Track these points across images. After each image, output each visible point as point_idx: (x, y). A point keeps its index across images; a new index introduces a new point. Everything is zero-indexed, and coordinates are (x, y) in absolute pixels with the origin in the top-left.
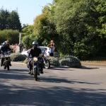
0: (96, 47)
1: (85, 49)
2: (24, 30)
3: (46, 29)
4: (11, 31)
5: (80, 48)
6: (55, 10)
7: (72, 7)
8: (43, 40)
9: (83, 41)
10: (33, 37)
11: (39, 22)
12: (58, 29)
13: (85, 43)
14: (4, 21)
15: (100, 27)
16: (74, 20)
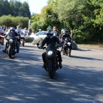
0: (90, 34)
1: (81, 35)
2: (32, 17)
3: (50, 18)
4: (22, 18)
5: (77, 34)
6: (59, 2)
9: (80, 28)
10: (40, 23)
11: (45, 12)
12: (60, 18)
15: (95, 18)
16: (74, 11)
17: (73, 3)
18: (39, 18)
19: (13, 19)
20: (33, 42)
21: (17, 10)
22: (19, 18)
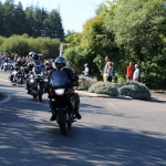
1: (158, 72)
2: (67, 39)
3: (100, 40)
4: (48, 39)
5: (149, 70)
6: (117, 11)
7: (141, 7)
8: (95, 56)
9: (155, 59)
10: (81, 50)
11: (91, 30)
12: (119, 40)
13: (159, 62)
16: (144, 28)
17: (143, 13)
18: (79, 41)
19: (31, 41)
21: (40, 25)
22: (42, 41)
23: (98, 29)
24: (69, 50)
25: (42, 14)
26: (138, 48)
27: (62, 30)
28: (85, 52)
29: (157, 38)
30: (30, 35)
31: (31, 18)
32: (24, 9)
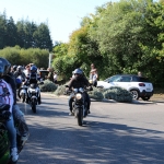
0: (153, 74)
2: (55, 49)
3: (85, 49)
4: (38, 50)
6: (99, 22)
7: (121, 19)
8: (81, 64)
11: (77, 41)
12: (102, 49)
14: (30, 36)
16: (124, 37)
17: (123, 24)
18: (66, 51)
19: (22, 52)
20: (57, 91)
21: (30, 38)
22: (33, 51)
23: (83, 39)
24: (57, 60)
25: (32, 27)
26: (119, 56)
27: (51, 41)
28: (72, 61)
29: (136, 46)
30: (22, 47)
31: (22, 31)
32: (15, 23)
